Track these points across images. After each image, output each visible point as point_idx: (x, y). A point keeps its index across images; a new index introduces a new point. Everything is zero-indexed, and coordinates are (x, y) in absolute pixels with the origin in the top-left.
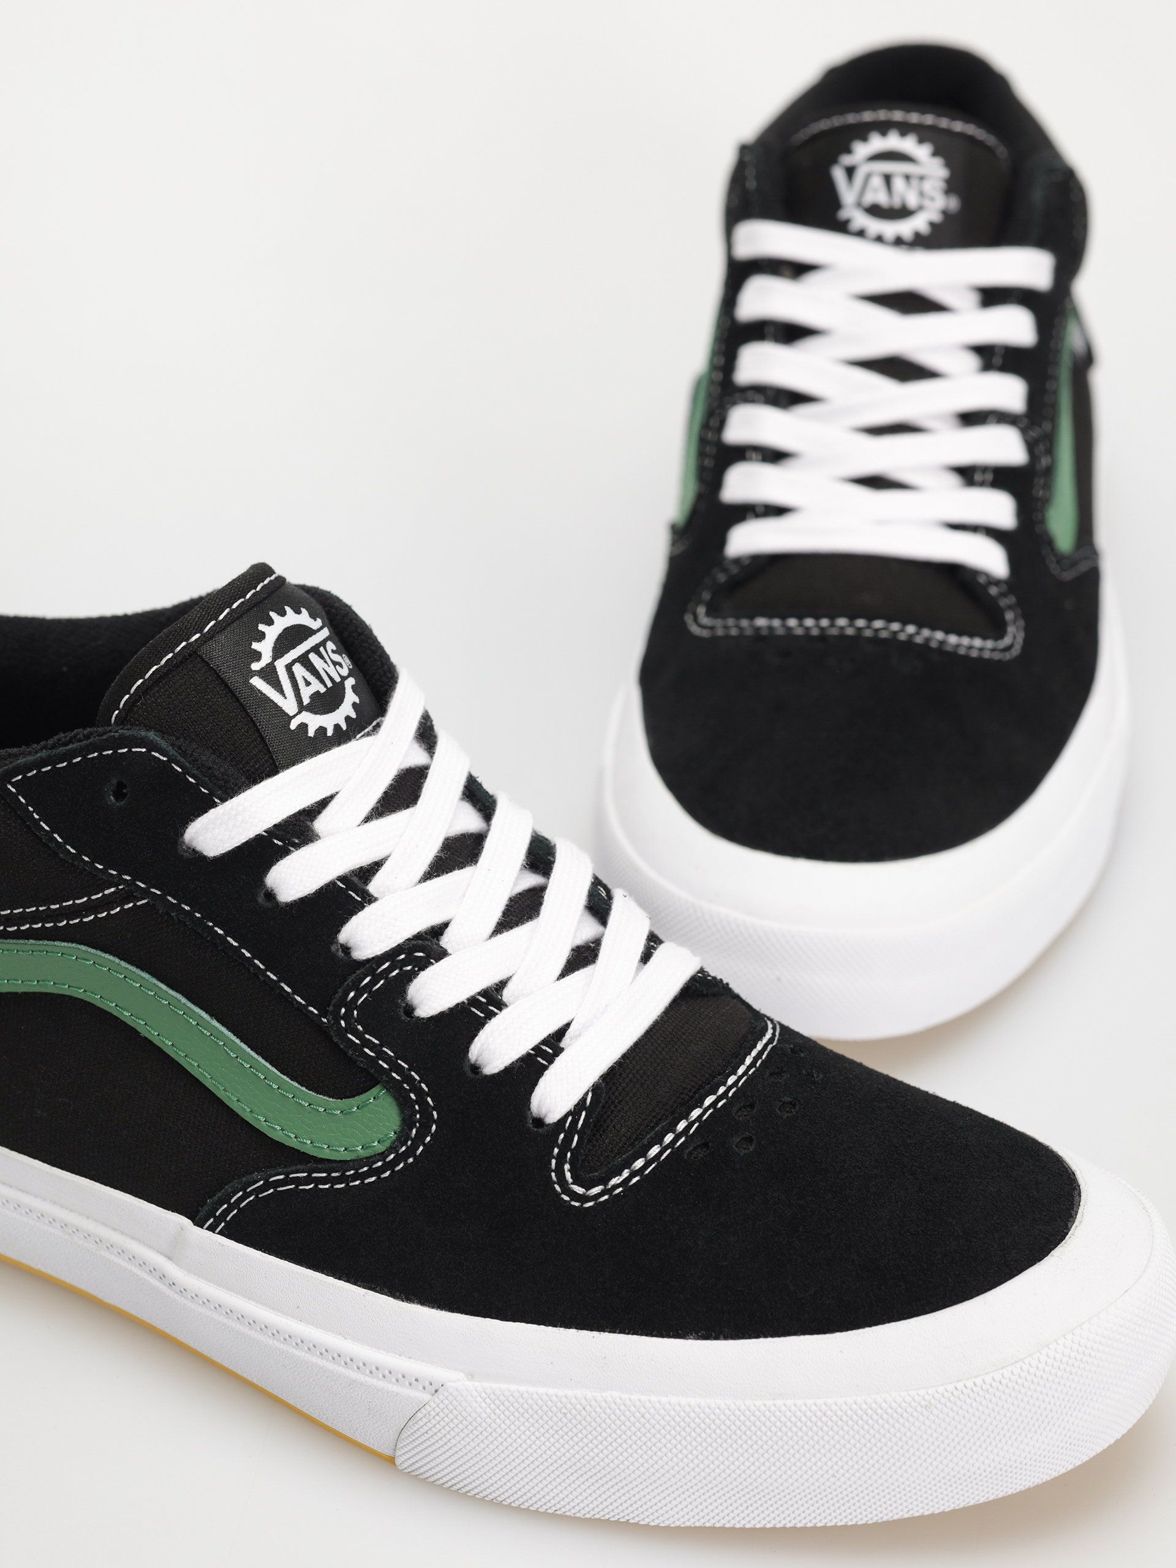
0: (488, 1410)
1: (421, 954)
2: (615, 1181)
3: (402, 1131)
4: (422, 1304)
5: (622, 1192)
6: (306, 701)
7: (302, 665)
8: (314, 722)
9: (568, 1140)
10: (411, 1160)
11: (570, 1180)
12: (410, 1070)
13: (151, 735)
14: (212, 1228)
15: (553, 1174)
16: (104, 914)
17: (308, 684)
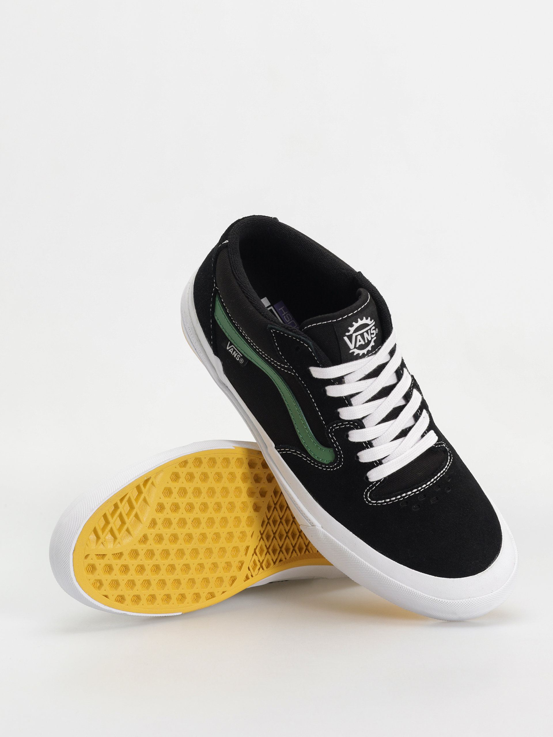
0: (323, 537)
1: (356, 424)
2: (380, 502)
3: (333, 462)
4: (319, 504)
5: (380, 505)
6: (357, 346)
7: (361, 336)
8: (357, 352)
9: (372, 487)
10: (332, 470)
11: (368, 496)
12: (341, 450)
13: (310, 343)
14: (279, 452)
15: (365, 493)
16: (283, 370)
17: (360, 341)
